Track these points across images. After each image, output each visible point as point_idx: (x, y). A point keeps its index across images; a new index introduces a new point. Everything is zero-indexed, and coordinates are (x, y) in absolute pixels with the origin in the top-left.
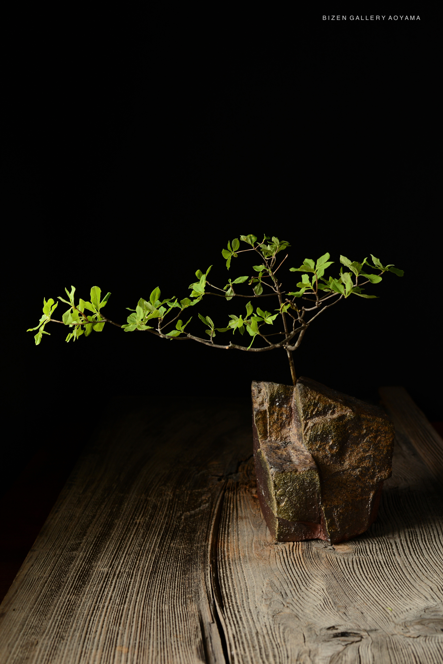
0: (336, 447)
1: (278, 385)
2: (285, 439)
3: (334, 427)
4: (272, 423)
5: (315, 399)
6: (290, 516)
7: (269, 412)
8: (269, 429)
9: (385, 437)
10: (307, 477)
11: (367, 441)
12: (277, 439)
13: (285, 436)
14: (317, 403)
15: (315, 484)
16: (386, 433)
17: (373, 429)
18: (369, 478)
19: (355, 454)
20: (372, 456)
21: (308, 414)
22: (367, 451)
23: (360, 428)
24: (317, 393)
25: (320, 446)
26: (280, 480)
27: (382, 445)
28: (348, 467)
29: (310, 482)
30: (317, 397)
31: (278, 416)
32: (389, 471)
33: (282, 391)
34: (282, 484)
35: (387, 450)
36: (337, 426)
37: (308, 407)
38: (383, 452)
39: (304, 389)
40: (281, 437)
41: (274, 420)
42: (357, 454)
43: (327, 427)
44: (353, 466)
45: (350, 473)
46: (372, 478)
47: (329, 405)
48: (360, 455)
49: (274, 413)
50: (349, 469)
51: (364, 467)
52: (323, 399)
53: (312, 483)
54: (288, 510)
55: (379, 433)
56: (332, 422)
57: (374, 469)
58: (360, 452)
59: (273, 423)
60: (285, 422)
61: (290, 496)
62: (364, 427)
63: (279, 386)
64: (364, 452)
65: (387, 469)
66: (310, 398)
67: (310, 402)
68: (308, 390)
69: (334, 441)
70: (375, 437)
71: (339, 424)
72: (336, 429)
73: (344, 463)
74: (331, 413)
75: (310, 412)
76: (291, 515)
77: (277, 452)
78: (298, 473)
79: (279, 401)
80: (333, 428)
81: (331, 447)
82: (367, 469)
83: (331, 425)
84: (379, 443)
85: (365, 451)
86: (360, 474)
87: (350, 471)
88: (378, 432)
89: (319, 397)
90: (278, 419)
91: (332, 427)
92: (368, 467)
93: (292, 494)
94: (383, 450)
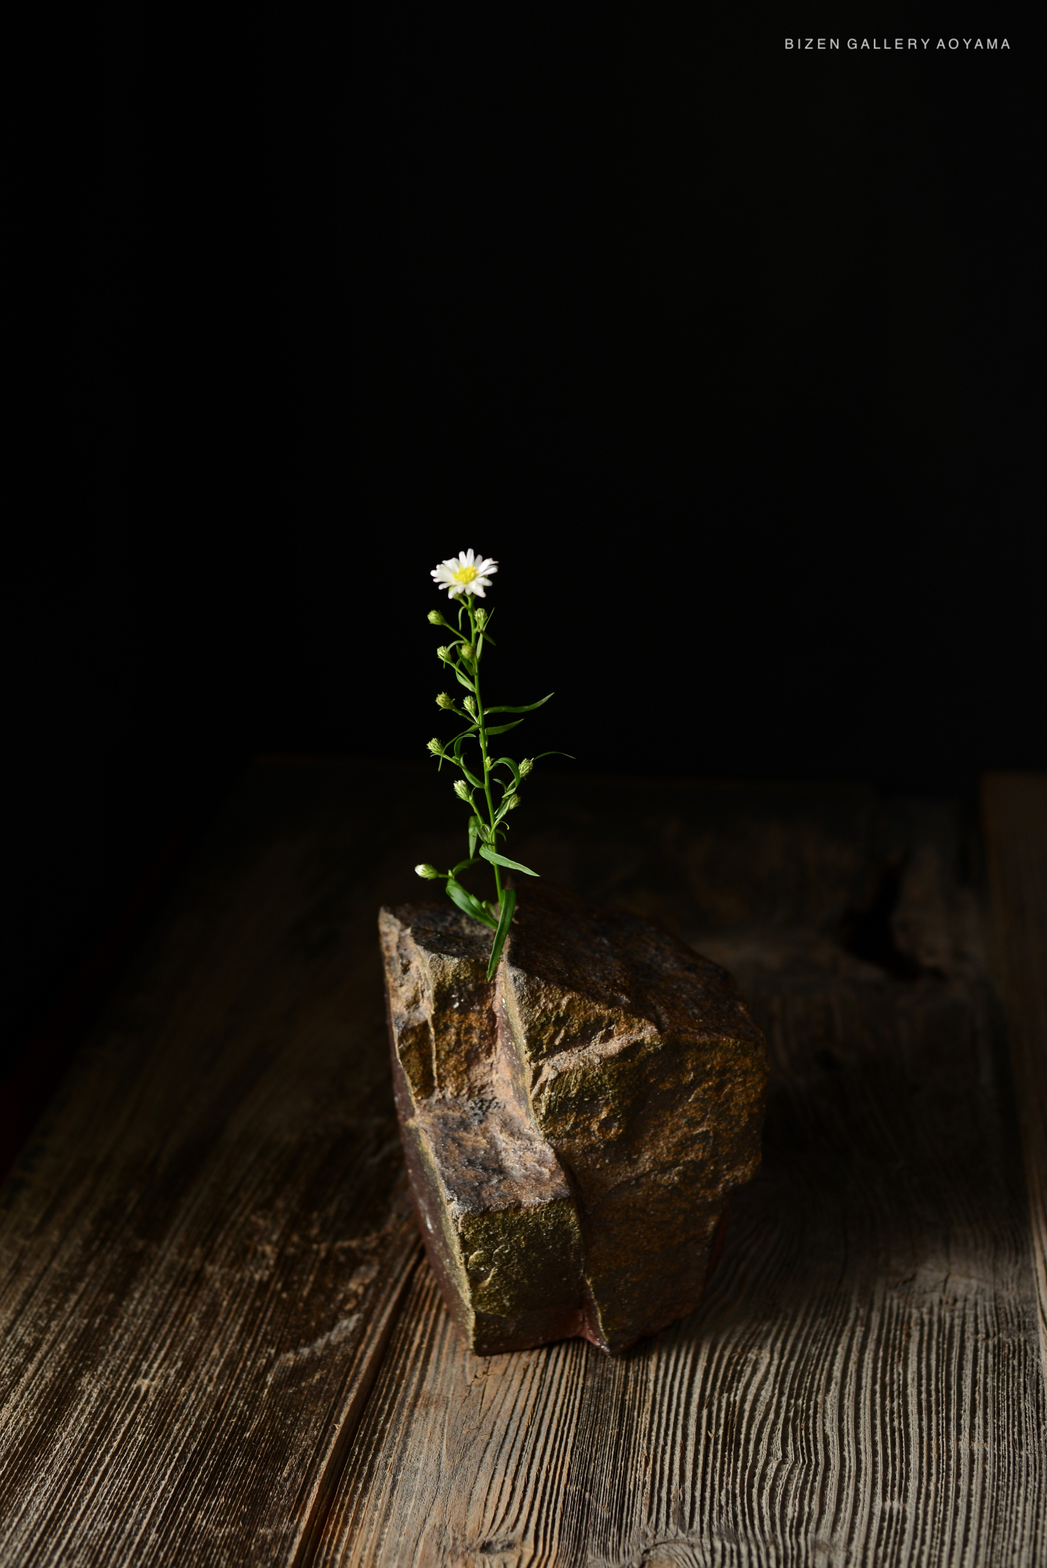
0: (616, 1124)
1: (456, 960)
2: (479, 1091)
3: (611, 1076)
4: (443, 1053)
5: (558, 1006)
6: (504, 1306)
7: (436, 1027)
8: (438, 1068)
9: (744, 1083)
10: (546, 1218)
11: (696, 1100)
12: (458, 1094)
13: (478, 1083)
14: (564, 1017)
15: (568, 1234)
16: (745, 1073)
17: (711, 1069)
18: (703, 1187)
19: (667, 1132)
20: (711, 1134)
21: (542, 1044)
22: (699, 1124)
23: (680, 1068)
24: (563, 991)
25: (575, 1125)
26: (476, 1232)
27: (736, 1104)
28: (648, 1166)
29: (556, 1228)
30: (564, 1002)
31: (458, 1034)
32: (753, 1163)
33: (467, 975)
34: (482, 1239)
35: (749, 1115)
36: (619, 1073)
37: (542, 1029)
38: (738, 1123)
39: (527, 983)
40: (470, 1089)
41: (449, 1044)
42: (672, 1132)
43: (593, 1077)
44: (662, 1164)
45: (655, 1181)
46: (712, 1183)
47: (595, 1019)
48: (679, 1133)
49: (447, 1028)
50: (651, 1171)
51: (689, 1162)
52: (579, 1004)
53: (561, 1230)
54: (500, 1294)
55: (728, 1075)
56: (605, 1065)
57: (716, 1163)
58: (679, 1128)
59: (448, 1053)
60: (477, 1049)
61: (504, 1265)
62: (690, 1066)
63: (459, 963)
64: (689, 1127)
65: (750, 1160)
66: (546, 1008)
67: (546, 1016)
68: (539, 986)
69: (611, 1110)
70: (719, 1088)
71: (624, 1067)
72: (618, 1080)
73: (639, 1158)
74: (602, 1038)
75: (545, 1042)
76: (508, 1304)
77: (462, 1139)
78: (522, 1212)
79: (460, 998)
80: (609, 1080)
81: (606, 1125)
82: (699, 1166)
83: (605, 1073)
84: (727, 1101)
85: (693, 1123)
86: (680, 1182)
87: (656, 1175)
88: (724, 1075)
89: (571, 1002)
90: (458, 1043)
91: (606, 1077)
92: (702, 1160)
93: (509, 1260)
94: (740, 1116)
